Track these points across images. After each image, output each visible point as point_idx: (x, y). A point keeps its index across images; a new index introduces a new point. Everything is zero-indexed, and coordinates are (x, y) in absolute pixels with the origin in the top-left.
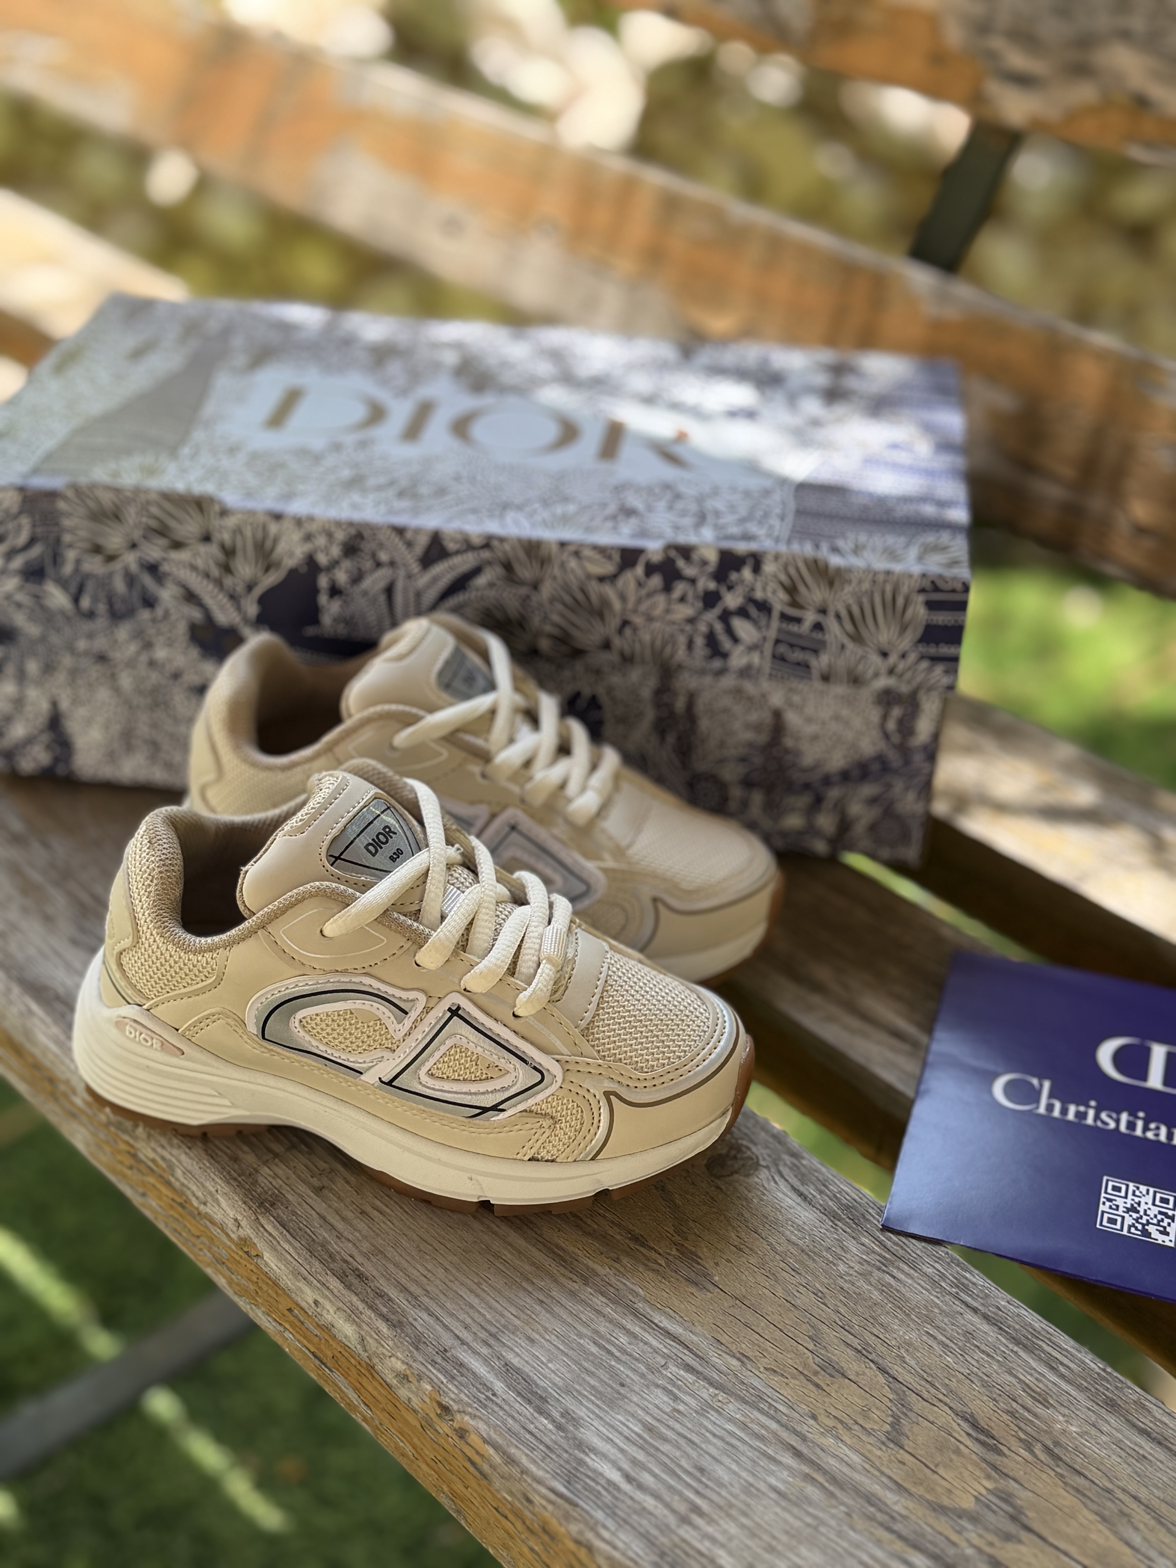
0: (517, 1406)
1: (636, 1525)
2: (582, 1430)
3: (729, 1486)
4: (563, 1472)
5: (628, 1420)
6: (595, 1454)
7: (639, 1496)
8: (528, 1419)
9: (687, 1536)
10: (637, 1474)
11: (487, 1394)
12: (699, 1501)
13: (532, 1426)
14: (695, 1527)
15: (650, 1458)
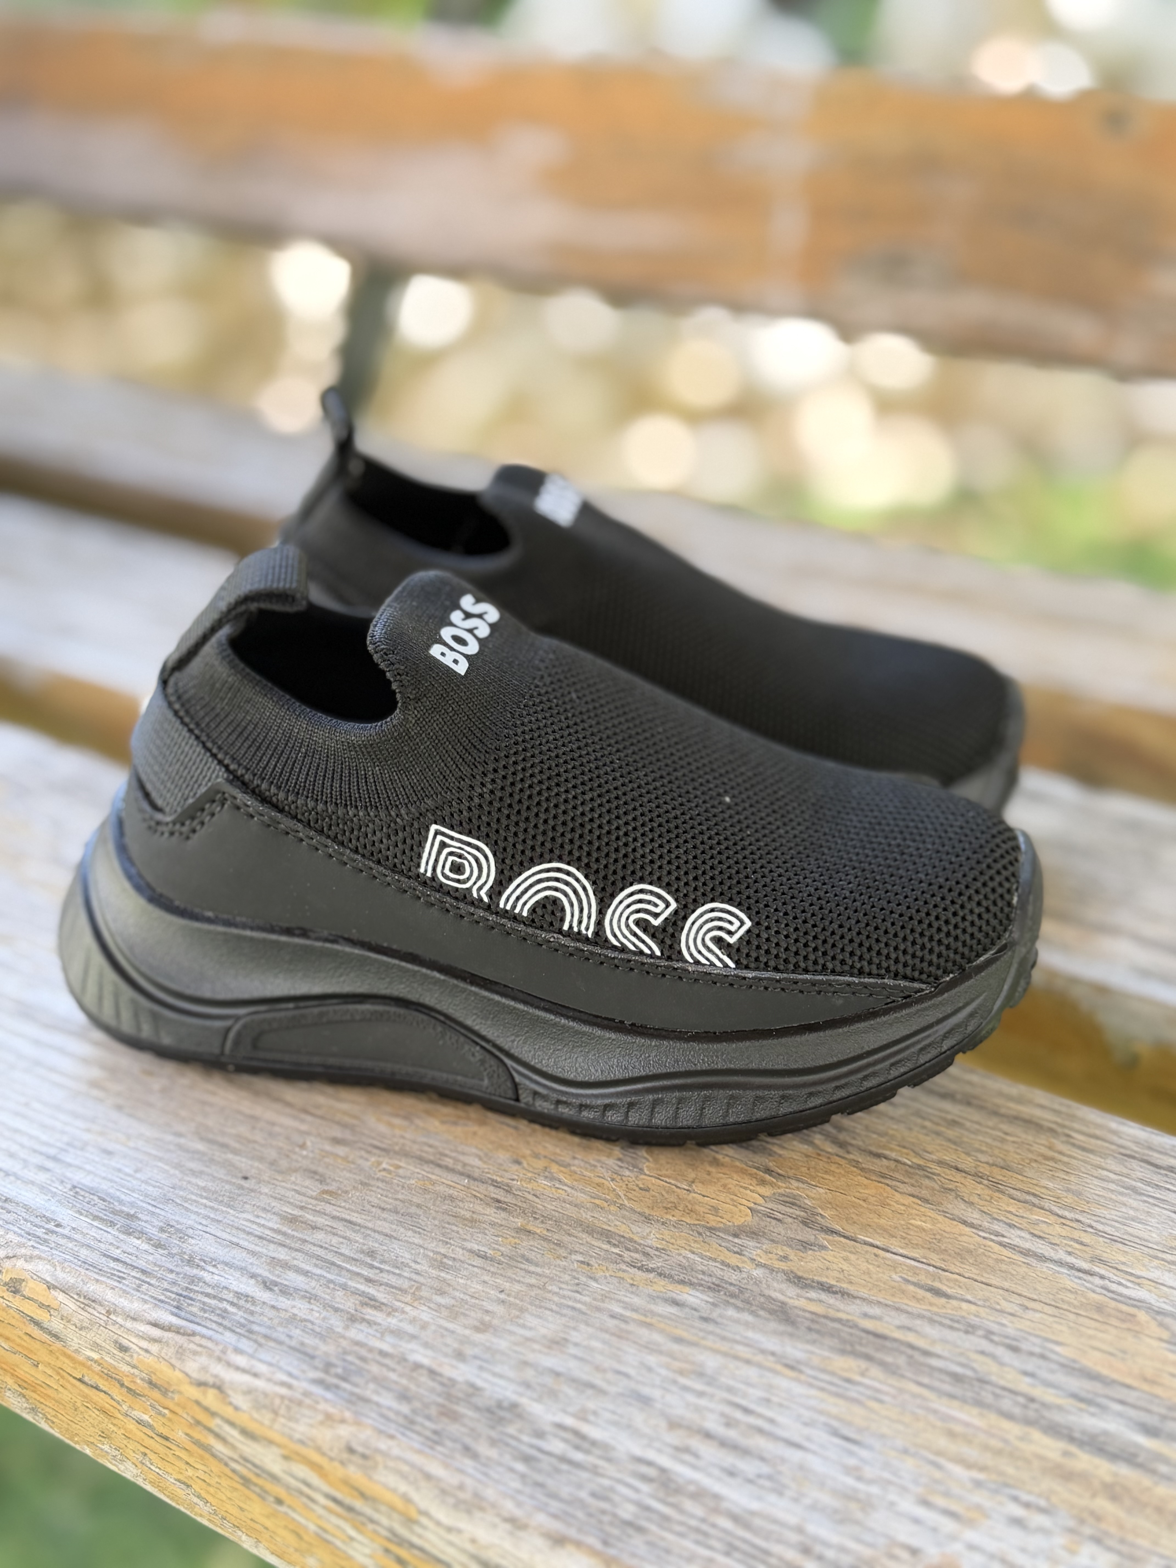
0: (93, 1232)
1: (283, 1338)
2: (193, 1241)
3: (413, 1265)
4: (169, 1298)
5: (258, 1217)
6: (214, 1266)
7: (284, 1302)
8: (111, 1244)
9: (360, 1337)
10: (279, 1276)
11: (47, 1226)
12: (371, 1290)
13: (118, 1251)
14: (370, 1323)
15: (294, 1254)
